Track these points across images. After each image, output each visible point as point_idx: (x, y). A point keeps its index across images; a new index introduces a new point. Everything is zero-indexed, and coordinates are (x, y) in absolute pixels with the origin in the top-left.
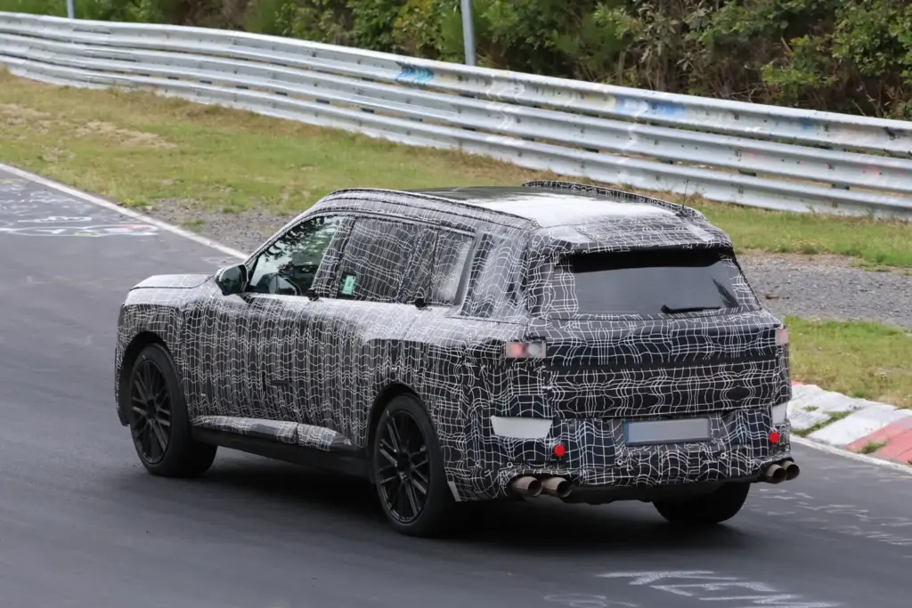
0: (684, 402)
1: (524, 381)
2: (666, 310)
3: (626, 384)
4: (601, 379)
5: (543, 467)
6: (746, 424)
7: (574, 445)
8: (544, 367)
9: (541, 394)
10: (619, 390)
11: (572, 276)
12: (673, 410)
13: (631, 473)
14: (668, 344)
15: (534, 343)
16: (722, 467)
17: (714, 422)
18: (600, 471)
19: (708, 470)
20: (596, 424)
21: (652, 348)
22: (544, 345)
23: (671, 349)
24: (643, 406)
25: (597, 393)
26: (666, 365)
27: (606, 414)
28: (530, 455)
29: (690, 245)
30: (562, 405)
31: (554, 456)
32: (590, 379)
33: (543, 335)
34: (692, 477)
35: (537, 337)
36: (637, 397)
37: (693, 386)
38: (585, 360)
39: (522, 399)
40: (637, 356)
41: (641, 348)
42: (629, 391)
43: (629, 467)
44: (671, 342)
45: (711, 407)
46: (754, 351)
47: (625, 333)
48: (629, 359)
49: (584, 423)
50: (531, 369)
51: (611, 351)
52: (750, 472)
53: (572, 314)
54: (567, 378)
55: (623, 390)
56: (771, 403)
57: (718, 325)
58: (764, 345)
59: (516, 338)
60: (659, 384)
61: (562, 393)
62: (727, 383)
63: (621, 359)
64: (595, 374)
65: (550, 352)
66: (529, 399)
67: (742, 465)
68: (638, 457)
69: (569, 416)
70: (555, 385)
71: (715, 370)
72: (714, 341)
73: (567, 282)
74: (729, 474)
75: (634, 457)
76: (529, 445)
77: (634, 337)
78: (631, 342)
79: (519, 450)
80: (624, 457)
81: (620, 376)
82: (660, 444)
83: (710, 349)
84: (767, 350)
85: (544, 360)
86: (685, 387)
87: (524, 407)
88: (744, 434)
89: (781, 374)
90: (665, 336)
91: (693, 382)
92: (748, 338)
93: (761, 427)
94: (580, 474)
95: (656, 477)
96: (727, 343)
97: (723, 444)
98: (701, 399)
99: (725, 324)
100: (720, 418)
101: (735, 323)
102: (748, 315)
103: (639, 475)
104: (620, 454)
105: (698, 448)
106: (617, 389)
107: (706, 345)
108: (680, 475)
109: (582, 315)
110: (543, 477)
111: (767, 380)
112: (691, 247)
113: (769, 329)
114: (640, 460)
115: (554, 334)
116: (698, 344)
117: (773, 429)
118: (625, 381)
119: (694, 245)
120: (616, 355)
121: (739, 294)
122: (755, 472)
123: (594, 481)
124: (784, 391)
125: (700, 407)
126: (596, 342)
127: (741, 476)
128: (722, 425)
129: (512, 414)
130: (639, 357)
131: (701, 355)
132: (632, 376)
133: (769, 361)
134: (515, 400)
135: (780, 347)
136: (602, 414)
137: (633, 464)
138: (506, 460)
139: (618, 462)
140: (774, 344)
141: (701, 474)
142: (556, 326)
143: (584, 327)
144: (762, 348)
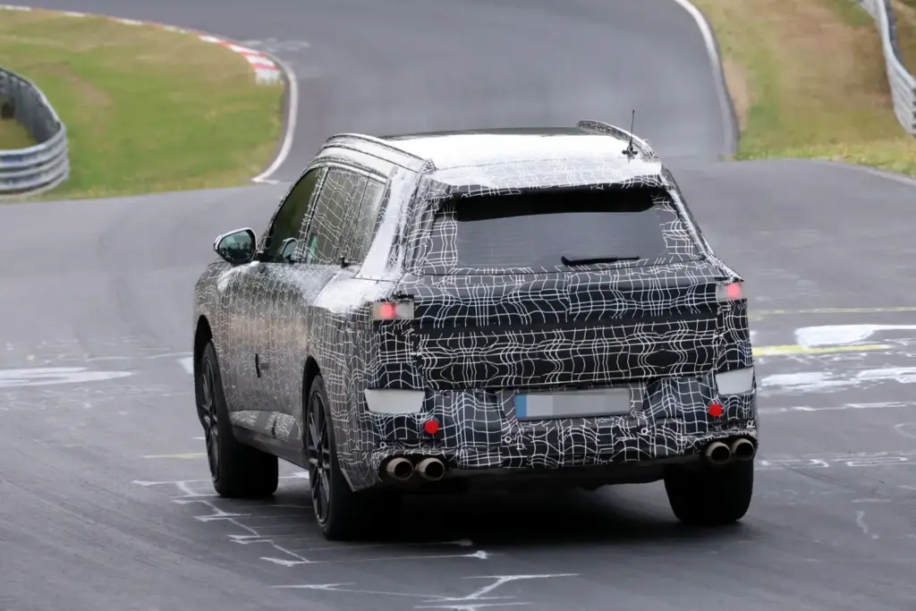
0: (590, 368)
1: (391, 347)
2: (566, 262)
3: (512, 348)
4: (481, 342)
5: (418, 447)
7: (448, 421)
8: (412, 330)
9: (410, 362)
10: (503, 356)
11: (454, 224)
12: (575, 378)
13: (523, 452)
14: (565, 301)
15: (401, 302)
16: (643, 445)
17: (637, 392)
18: (482, 450)
19: (625, 449)
20: (477, 395)
21: (542, 304)
22: (412, 304)
23: (568, 307)
24: (536, 376)
25: (476, 359)
26: (562, 325)
27: (489, 383)
28: (401, 433)
29: (600, 185)
30: (435, 374)
31: (426, 434)
32: (468, 343)
33: (411, 294)
34: (604, 456)
35: (405, 296)
36: (528, 364)
37: (600, 350)
38: (460, 321)
39: (391, 367)
40: (525, 315)
41: (530, 306)
42: (516, 357)
43: (519, 446)
44: (568, 299)
45: (627, 374)
46: (683, 308)
47: (509, 289)
48: (516, 319)
49: (463, 394)
50: (398, 332)
51: (492, 310)
52: (683, 451)
53: (448, 268)
54: (440, 342)
55: (509, 355)
56: (712, 370)
57: (632, 277)
58: (697, 301)
59: (384, 297)
60: (555, 348)
61: (434, 360)
62: (647, 346)
63: (504, 319)
64: (473, 337)
65: (418, 313)
66: (397, 367)
67: (671, 443)
68: (532, 433)
69: (443, 386)
70: (425, 350)
71: (629, 331)
72: (627, 296)
73: (449, 232)
74: (653, 454)
75: (526, 434)
76: (400, 421)
77: (521, 294)
78: (517, 300)
79: (389, 428)
80: (513, 434)
81: (504, 339)
82: (563, 419)
83: (621, 306)
84: (702, 307)
85: (413, 322)
86: (590, 352)
87: (393, 376)
88: (673, 406)
89: (728, 336)
90: (559, 292)
91: (600, 345)
92: (674, 293)
93: (697, 398)
94: (457, 454)
95: (557, 457)
96: (645, 299)
97: (645, 418)
98: (612, 365)
99: (643, 277)
100: (644, 388)
101: (657, 275)
102: (678, 266)
103: (534, 455)
104: (508, 429)
105: (610, 423)
106: (501, 354)
107: (615, 302)
108: (587, 455)
109: (461, 269)
110: (418, 458)
111: (704, 343)
112: (602, 188)
113: (707, 283)
114: (534, 437)
115: (424, 291)
116: (604, 301)
117: (715, 400)
118: (511, 345)
119: (606, 185)
120: (498, 315)
121: (671, 242)
122: (688, 452)
123: (476, 462)
124: (732, 355)
125: (612, 375)
126: (473, 300)
127: (672, 455)
128: (646, 396)
129: (381, 386)
130: (527, 317)
131: (608, 314)
132: (520, 339)
133: (707, 320)
134: (383, 369)
135: (725, 303)
136: (484, 384)
137: (525, 441)
138: (378, 440)
139: (505, 440)
140: (715, 299)
141: (615, 453)
142: (428, 282)
143: (460, 283)
144: (695, 304)
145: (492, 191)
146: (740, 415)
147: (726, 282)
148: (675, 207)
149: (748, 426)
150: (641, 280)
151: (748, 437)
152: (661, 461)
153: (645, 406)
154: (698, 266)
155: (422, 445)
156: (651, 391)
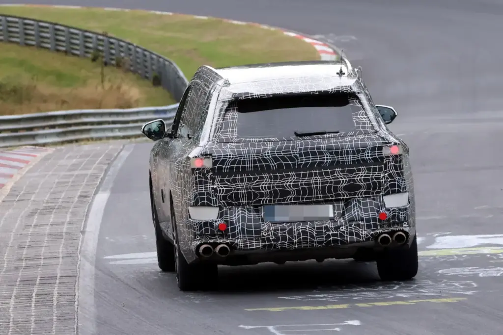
0: (310, 193)
1: (201, 183)
2: (297, 135)
3: (266, 183)
4: (249, 180)
5: (216, 238)
6: (361, 208)
7: (232, 223)
8: (211, 173)
9: (210, 191)
10: (262, 187)
11: (236, 114)
12: (303, 199)
13: (274, 240)
14: (296, 156)
15: (206, 158)
16: (341, 236)
17: (338, 207)
18: (251, 239)
19: (331, 238)
20: (247, 209)
21: (283, 159)
22: (211, 159)
23: (298, 160)
24: (281, 196)
25: (247, 189)
26: (295, 170)
27: (255, 203)
28: (207, 230)
29: (317, 92)
30: (224, 198)
31: (219, 231)
32: (242, 180)
33: (211, 153)
34: (319, 243)
35: (208, 154)
36: (275, 191)
37: (316, 183)
38: (238, 168)
39: (201, 194)
40: (273, 164)
41: (276, 159)
42: (269, 188)
43: (272, 237)
44: (298, 155)
45: (332, 197)
46: (363, 160)
47: (264, 150)
48: (268, 167)
49: (240, 208)
50: (204, 175)
51: (255, 162)
52: (364, 239)
53: (232, 139)
54: (226, 180)
55: (265, 187)
56: (381, 193)
57: (334, 143)
58: (371, 156)
59: (196, 155)
60: (290, 182)
61: (223, 190)
62: (343, 181)
63: (262, 167)
64: (245, 177)
65: (214, 164)
66: (203, 194)
67: (358, 235)
68: (278, 230)
69: (229, 204)
70: (218, 185)
71: (333, 173)
72: (331, 153)
73: (233, 118)
74: (347, 241)
75: (275, 230)
76: (206, 224)
77: (271, 153)
78: (269, 156)
79: (201, 228)
80: (268, 230)
81: (262, 178)
82: (296, 222)
83: (328, 158)
84: (375, 159)
85: (212, 169)
86: (310, 184)
87: (202, 199)
88: (358, 214)
89: (390, 175)
90: (293, 152)
91: (316, 180)
92: (358, 152)
93: (372, 210)
94: (236, 242)
95: (293, 243)
96: (341, 154)
97: (342, 221)
98: (323, 192)
99: (340, 142)
100: (343, 204)
101: (349, 142)
102: (361, 137)
103: (280, 242)
104: (265, 228)
105: (323, 224)
106: (260, 186)
107: (324, 156)
108: (310, 242)
109: (238, 139)
110: (215, 245)
111: (376, 179)
112: (318, 93)
113: (377, 146)
114: (279, 232)
115: (218, 151)
116: (318, 156)
117: (383, 211)
118: (266, 181)
119: (320, 92)
120: (258, 164)
121: (358, 123)
122: (368, 239)
123: (247, 246)
124: (393, 186)
125: (323, 197)
126: (244, 156)
127: (358, 242)
128: (343, 209)
129: (196, 204)
130: (275, 165)
131: (321, 163)
132: (271, 178)
133: (378, 166)
134: (196, 196)
135: (389, 157)
136: (252, 203)
137: (274, 235)
138: (195, 235)
139: (264, 234)
140: (382, 155)
141: (326, 241)
142: (221, 147)
143: (238, 147)
144: (370, 158)
145: (255, 95)
146: (399, 219)
147: (389, 145)
148: (361, 104)
149: (404, 225)
150: (339, 144)
151: (403, 231)
152: (352, 245)
153: (343, 214)
154: (373, 137)
155: (218, 237)
156: (346, 206)
